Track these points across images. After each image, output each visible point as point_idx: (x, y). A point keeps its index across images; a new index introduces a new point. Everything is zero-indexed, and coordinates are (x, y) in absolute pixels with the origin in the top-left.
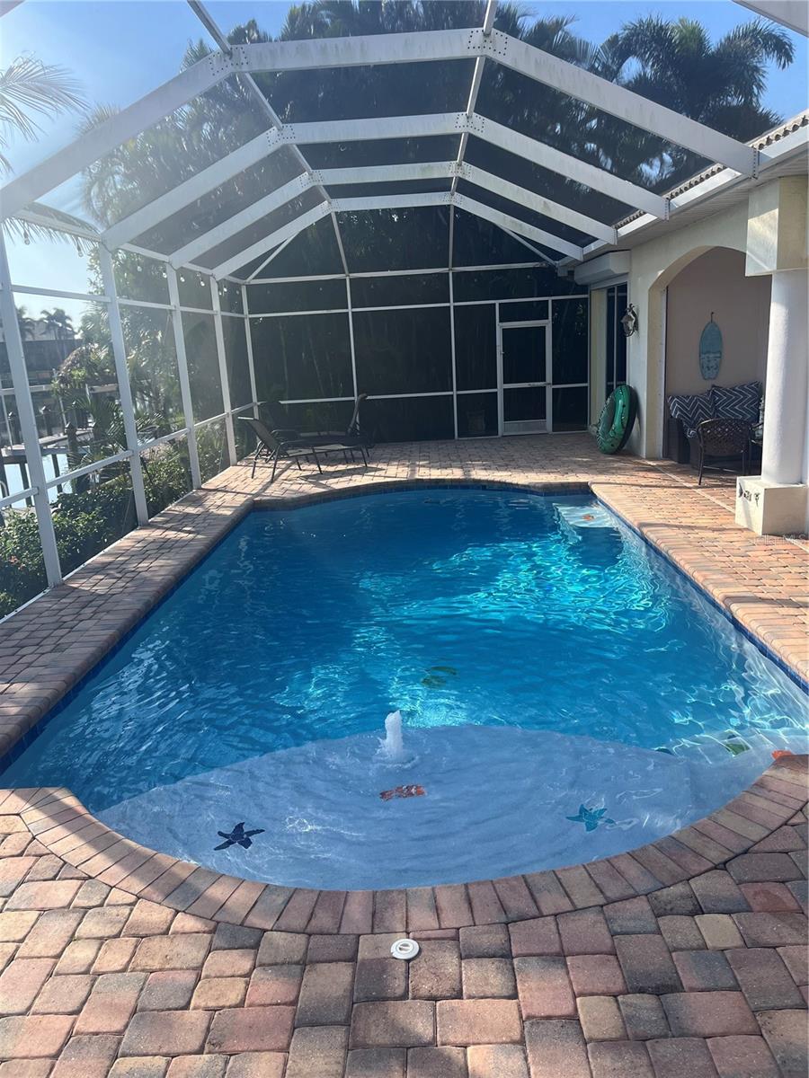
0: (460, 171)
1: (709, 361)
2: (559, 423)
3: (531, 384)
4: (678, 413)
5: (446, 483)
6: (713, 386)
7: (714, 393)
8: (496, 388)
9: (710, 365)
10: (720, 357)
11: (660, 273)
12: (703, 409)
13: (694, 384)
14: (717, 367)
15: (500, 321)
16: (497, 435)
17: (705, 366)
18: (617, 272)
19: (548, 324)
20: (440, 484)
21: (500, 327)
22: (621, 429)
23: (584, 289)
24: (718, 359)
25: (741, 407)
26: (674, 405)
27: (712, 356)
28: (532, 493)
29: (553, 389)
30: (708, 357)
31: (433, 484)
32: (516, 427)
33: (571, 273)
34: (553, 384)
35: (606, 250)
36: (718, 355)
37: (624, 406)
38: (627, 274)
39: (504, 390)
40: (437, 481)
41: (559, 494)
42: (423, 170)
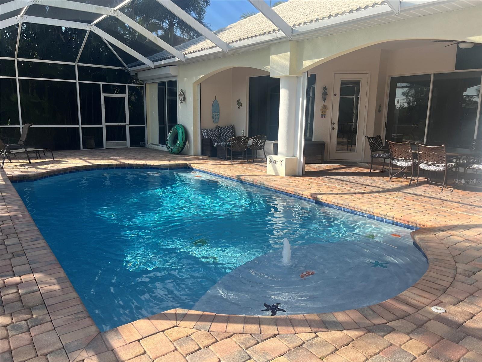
0: (115, 13)
1: (215, 116)
2: (132, 143)
3: (120, 124)
4: (207, 136)
5: (113, 166)
6: (217, 126)
7: (218, 129)
8: (102, 125)
9: (216, 117)
10: (219, 114)
11: (201, 76)
12: (216, 135)
13: (211, 125)
14: (218, 119)
15: (103, 93)
16: (103, 148)
17: (214, 118)
18: (173, 75)
19: (126, 96)
20: (110, 167)
21: (103, 96)
22: (183, 143)
23: (143, 82)
24: (218, 115)
25: (229, 135)
26: (205, 133)
27: (216, 113)
28: (162, 169)
29: (130, 127)
30: (215, 114)
31: (106, 167)
32: (113, 144)
33: (137, 74)
34: (130, 125)
35: (168, 64)
36: (218, 113)
37: (183, 133)
38: (177, 76)
39: (106, 126)
40: (109, 165)
41: (175, 169)
42: (97, 8)
